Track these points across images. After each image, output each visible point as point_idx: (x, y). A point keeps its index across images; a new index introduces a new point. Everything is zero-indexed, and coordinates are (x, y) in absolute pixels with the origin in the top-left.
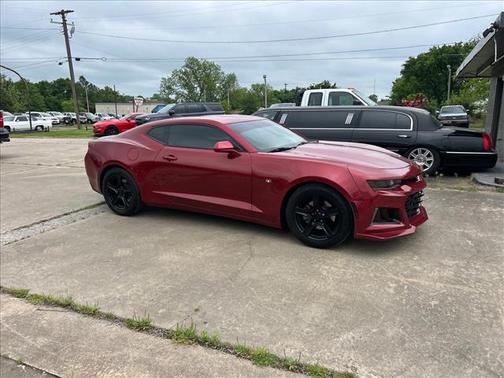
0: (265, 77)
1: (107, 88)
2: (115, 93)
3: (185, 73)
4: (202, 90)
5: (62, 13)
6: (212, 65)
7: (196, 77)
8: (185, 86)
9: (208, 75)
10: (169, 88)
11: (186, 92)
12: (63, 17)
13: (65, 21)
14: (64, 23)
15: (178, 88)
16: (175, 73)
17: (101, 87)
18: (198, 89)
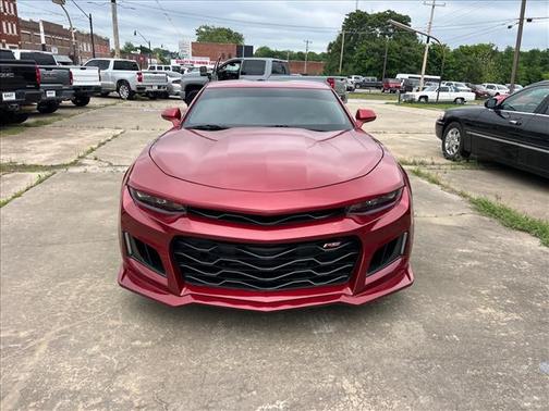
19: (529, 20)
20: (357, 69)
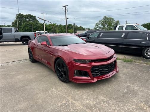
0: (126, 21)
1: (80, 26)
2: (82, 28)
3: (102, 21)
4: (107, 26)
5: (65, 6)
6: (111, 18)
7: (106, 22)
8: (102, 25)
9: (110, 22)
10: (97, 26)
11: (102, 27)
12: (65, 7)
13: (65, 8)
14: (65, 9)
15: (100, 26)
16: (100, 21)
17: (79, 26)
18: (106, 26)
19: (68, 19)
20: (23, 30)
